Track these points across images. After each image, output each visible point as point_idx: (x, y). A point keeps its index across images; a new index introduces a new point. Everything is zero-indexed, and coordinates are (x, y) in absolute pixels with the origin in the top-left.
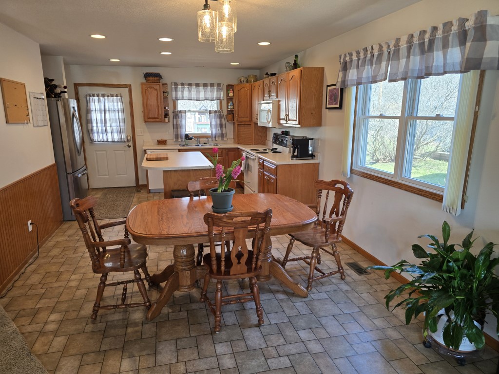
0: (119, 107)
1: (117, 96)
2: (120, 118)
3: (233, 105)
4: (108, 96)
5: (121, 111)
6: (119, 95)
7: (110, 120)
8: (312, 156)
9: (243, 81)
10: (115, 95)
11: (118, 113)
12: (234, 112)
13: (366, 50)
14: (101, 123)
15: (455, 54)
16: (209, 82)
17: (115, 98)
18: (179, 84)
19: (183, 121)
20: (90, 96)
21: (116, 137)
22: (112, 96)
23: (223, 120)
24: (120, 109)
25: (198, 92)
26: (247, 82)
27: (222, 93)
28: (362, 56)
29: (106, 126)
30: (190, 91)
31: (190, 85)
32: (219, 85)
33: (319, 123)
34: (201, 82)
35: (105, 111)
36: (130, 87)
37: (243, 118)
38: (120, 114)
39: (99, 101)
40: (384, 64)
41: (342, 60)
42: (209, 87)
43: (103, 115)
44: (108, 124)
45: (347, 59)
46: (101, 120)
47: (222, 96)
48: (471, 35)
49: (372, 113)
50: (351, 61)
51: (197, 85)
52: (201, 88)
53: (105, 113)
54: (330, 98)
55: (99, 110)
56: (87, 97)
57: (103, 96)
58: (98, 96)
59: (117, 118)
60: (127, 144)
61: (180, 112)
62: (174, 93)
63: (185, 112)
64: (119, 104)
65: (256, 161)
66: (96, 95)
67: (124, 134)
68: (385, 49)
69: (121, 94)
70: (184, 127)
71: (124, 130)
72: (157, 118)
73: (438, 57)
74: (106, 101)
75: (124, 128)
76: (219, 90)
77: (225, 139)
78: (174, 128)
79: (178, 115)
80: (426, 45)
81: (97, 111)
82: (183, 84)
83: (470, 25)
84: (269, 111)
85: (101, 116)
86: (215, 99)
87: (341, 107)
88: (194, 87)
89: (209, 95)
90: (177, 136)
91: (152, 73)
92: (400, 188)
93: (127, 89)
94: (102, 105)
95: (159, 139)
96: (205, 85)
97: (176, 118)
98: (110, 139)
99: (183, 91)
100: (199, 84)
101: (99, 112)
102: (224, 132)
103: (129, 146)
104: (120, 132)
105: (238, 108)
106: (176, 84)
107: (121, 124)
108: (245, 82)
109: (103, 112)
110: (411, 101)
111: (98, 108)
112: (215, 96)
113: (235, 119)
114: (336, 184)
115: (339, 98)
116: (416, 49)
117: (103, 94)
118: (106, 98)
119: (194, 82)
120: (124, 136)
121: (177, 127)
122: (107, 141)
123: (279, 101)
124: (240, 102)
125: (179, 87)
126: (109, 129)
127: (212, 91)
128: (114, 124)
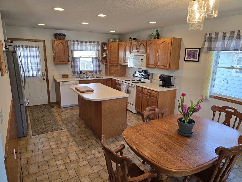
0: (37, 55)
1: (36, 47)
2: (38, 61)
3: (107, 54)
4: (30, 47)
5: (39, 57)
6: (37, 47)
7: (31, 62)
10: (34, 47)
11: (37, 58)
12: (107, 58)
14: (25, 65)
16: (92, 40)
17: (34, 48)
18: (75, 41)
19: (78, 63)
20: (17, 47)
21: (35, 73)
22: (32, 47)
23: (100, 62)
24: (38, 56)
25: (86, 46)
26: (115, 42)
27: (99, 47)
29: (28, 67)
30: (82, 45)
31: (82, 42)
32: (98, 42)
33: (177, 69)
34: (88, 40)
35: (27, 57)
36: (44, 42)
37: (114, 61)
38: (38, 59)
39: (23, 50)
41: (207, 36)
42: (92, 44)
43: (26, 59)
44: (30, 65)
46: (25, 63)
47: (100, 49)
51: (86, 42)
52: (88, 44)
53: (27, 58)
54: (189, 55)
55: (23, 56)
56: (14, 48)
57: (26, 47)
58: (22, 47)
59: (36, 61)
60: (43, 77)
61: (76, 58)
62: (72, 47)
63: (79, 58)
64: (37, 52)
65: (135, 88)
66: (21, 46)
67: (41, 72)
69: (38, 46)
70: (78, 67)
71: (40, 69)
72: (64, 62)
74: (28, 50)
75: (40, 68)
76: (98, 45)
78: (72, 67)
79: (75, 59)
81: (22, 57)
82: (78, 41)
85: (25, 60)
86: (95, 50)
87: (198, 61)
88: (84, 43)
89: (92, 48)
90: (74, 72)
91: (60, 34)
93: (42, 43)
94: (25, 52)
95: (64, 74)
96: (90, 42)
97: (74, 62)
98: (31, 75)
99: (78, 46)
100: (87, 41)
101: (23, 57)
102: (101, 69)
103: (44, 79)
104: (38, 70)
105: (110, 56)
106: (74, 41)
107: (38, 65)
108: (113, 42)
109: (26, 58)
111: (23, 55)
112: (96, 49)
113: (108, 62)
114: (226, 109)
117: (26, 46)
118: (28, 48)
119: (84, 40)
120: (40, 73)
121: (74, 66)
122: (29, 76)
123: (148, 55)
124: (111, 52)
125: (76, 43)
126: (30, 68)
127: (94, 46)
128: (33, 65)
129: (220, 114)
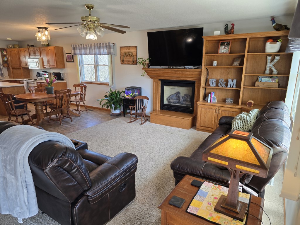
3: (7, 58)
8: (63, 80)
9: (12, 47)
12: (8, 62)
13: (81, 45)
15: (106, 51)
23: (1, 66)
26: (14, 48)
28: (80, 46)
33: (64, 67)
37: (15, 65)
40: (88, 50)
41: (72, 46)
45: (75, 46)
48: (108, 47)
49: (85, 64)
50: (76, 47)
54: (68, 58)
65: (35, 83)
68: (88, 46)
73: (102, 50)
77: (4, 76)
80: (99, 47)
83: (107, 45)
84: (37, 62)
87: (73, 62)
92: (98, 84)
102: (3, 73)
105: (11, 60)
108: (12, 48)
110: (96, 61)
114: (80, 85)
115: (72, 58)
116: (96, 48)
123: (42, 58)
124: (12, 57)
129: (78, 88)
